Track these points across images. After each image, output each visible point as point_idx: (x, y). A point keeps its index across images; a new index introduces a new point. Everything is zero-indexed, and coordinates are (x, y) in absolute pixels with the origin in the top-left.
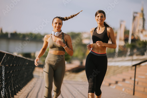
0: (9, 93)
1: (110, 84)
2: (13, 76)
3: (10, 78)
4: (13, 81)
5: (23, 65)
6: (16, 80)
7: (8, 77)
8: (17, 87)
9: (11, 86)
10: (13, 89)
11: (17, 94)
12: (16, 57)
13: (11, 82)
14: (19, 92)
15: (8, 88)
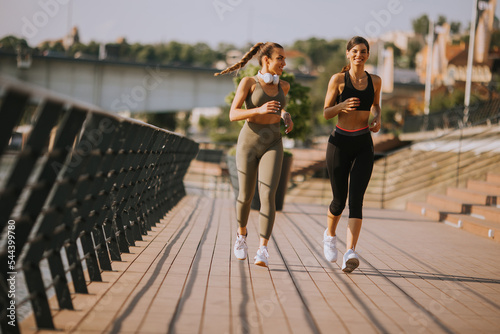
0: (103, 247)
1: (443, 216)
2: (116, 189)
3: (107, 194)
4: (117, 205)
5: (148, 153)
6: (125, 200)
7: (101, 193)
8: (129, 227)
9: (109, 222)
10: (117, 234)
11: (131, 249)
12: (127, 123)
13: (109, 208)
14: (137, 243)
15: (99, 227)
